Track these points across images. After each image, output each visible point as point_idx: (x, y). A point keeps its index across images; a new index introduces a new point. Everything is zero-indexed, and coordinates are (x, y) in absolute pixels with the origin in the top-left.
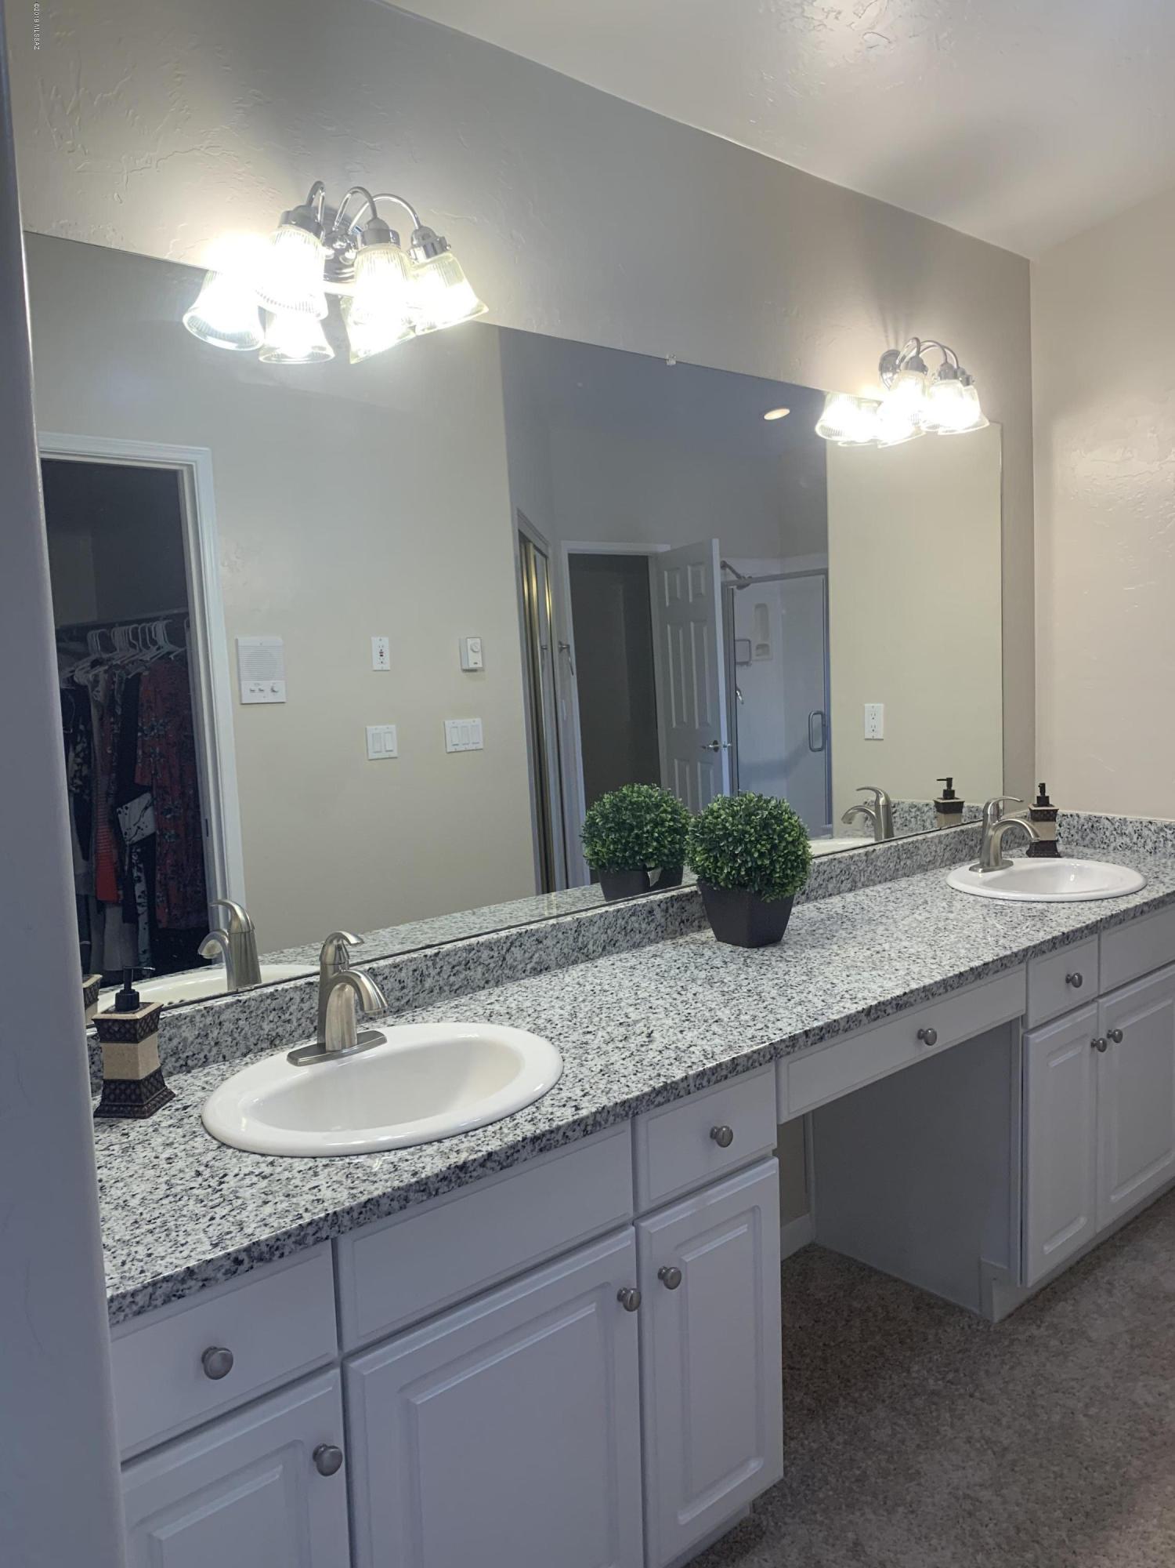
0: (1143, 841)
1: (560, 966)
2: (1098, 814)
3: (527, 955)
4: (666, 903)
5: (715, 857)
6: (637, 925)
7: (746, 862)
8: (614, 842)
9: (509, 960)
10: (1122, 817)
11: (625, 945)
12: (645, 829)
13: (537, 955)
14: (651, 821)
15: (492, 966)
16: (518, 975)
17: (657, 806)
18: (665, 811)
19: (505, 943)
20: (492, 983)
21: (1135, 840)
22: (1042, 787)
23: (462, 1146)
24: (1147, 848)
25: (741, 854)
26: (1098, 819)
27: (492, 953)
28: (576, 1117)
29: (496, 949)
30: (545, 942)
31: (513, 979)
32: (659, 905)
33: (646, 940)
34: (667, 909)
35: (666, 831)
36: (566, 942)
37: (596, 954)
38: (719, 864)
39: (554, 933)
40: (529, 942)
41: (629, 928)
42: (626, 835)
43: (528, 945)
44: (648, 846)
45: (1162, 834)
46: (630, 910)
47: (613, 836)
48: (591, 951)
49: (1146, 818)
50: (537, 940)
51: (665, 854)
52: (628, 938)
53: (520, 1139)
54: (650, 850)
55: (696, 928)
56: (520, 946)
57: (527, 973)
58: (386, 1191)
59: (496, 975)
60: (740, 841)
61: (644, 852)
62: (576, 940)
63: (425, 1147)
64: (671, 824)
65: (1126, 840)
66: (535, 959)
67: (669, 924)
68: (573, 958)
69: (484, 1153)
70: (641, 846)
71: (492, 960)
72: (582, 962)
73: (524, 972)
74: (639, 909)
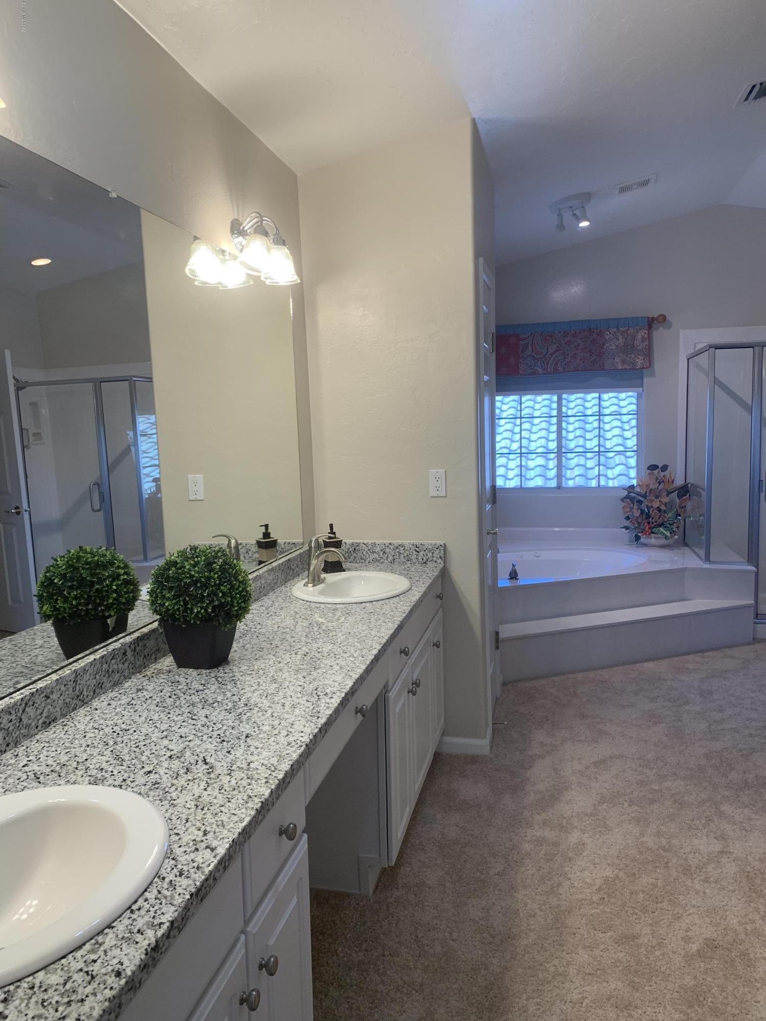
0: (386, 555)
1: (64, 716)
2: (358, 541)
3: (39, 712)
4: (134, 643)
5: (184, 600)
6: (115, 666)
7: (213, 601)
8: (76, 598)
9: (25, 721)
10: (373, 541)
11: (108, 685)
12: (105, 584)
13: (46, 710)
14: (108, 577)
15: (12, 728)
16: (32, 732)
17: (111, 563)
18: (118, 567)
19: (20, 705)
20: (12, 744)
21: (381, 555)
22: (331, 526)
23: (140, 924)
24: (389, 560)
25: (209, 595)
26: (358, 545)
27: (10, 717)
28: (218, 858)
29: (13, 712)
30: (51, 697)
31: (28, 736)
32: (130, 647)
33: (122, 678)
34: (135, 648)
35: (122, 584)
36: (67, 693)
37: (90, 697)
38: (189, 606)
39: (58, 687)
40: (39, 700)
41: (111, 670)
42: (88, 590)
43: (39, 703)
44: (108, 598)
45: (397, 550)
46: (111, 654)
47: (75, 593)
48: (85, 697)
49: (387, 542)
50: (46, 696)
51: (123, 603)
52: (110, 679)
53: (188, 897)
54: (111, 601)
55: (154, 660)
56: (33, 705)
57: (39, 728)
58: (103, 1007)
59: (15, 736)
60: (205, 586)
61: (105, 603)
62: (74, 689)
63: (100, 939)
64: (125, 577)
65: (376, 556)
66: (45, 714)
67: (137, 660)
68: (73, 706)
69: (167, 924)
70: (103, 599)
71: (11, 723)
72: (80, 707)
73: (37, 728)
74: (116, 652)
